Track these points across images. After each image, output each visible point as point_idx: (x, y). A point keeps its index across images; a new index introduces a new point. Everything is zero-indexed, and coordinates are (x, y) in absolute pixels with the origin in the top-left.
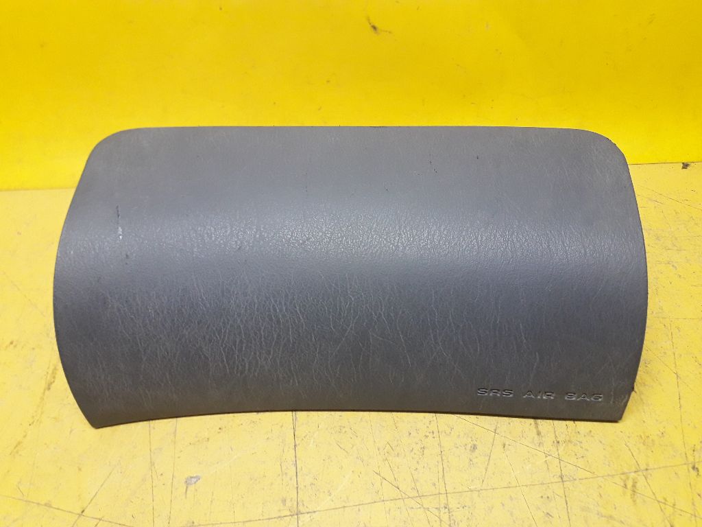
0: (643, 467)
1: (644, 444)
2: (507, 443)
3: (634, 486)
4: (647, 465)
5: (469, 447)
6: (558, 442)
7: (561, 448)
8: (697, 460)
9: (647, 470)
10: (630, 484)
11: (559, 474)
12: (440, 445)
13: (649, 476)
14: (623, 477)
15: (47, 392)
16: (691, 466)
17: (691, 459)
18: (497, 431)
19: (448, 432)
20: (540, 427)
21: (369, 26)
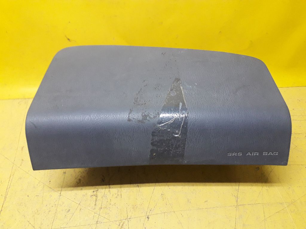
0: (129, 217)
1: (133, 208)
2: (82, 209)
3: (123, 225)
4: (131, 216)
5: (67, 210)
6: (101, 208)
7: (102, 210)
8: (150, 214)
9: (130, 218)
10: (121, 224)
11: (96, 221)
12: (56, 210)
13: (130, 221)
14: (120, 221)
16: (147, 217)
17: (148, 214)
18: (80, 204)
19: (61, 204)
20: (97, 202)
21: (66, 39)
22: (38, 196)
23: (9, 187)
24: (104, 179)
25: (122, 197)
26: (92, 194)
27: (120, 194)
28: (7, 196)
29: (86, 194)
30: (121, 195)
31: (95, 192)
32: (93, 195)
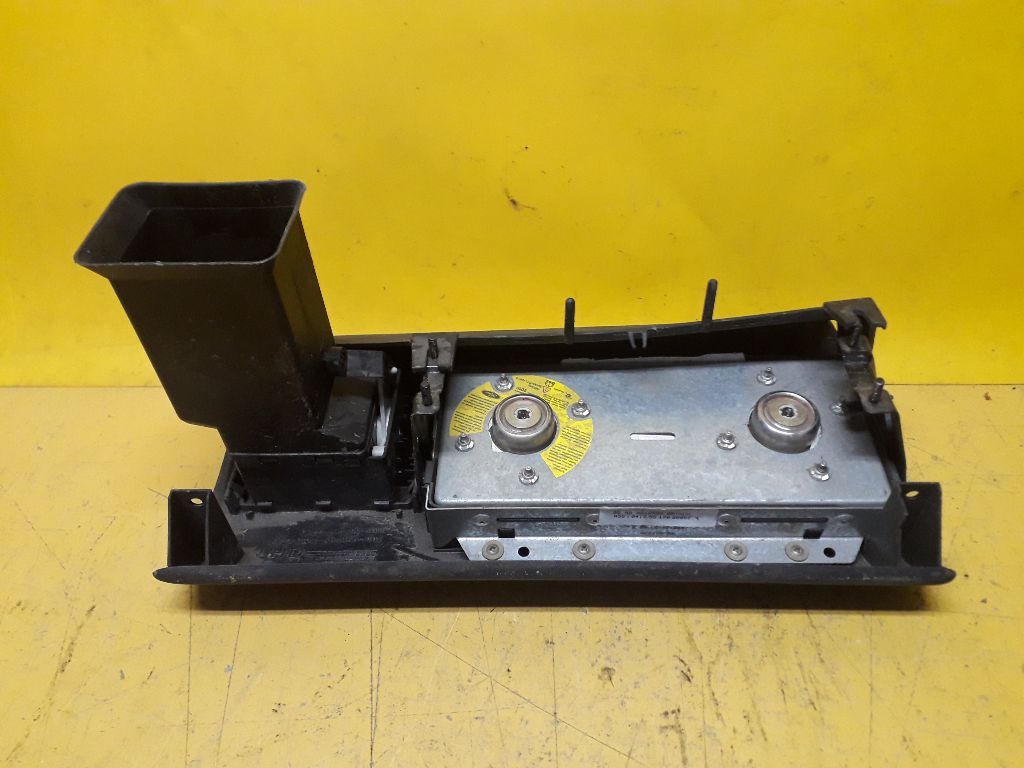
15: (60, 676)
18: (633, 755)
19: (569, 754)
20: (687, 752)
21: (507, 200)
22: (483, 718)
23: (375, 685)
24: (689, 670)
25: (767, 736)
26: (664, 724)
27: (757, 729)
28: (379, 716)
29: (642, 721)
30: (762, 730)
31: (672, 717)
32: (666, 727)
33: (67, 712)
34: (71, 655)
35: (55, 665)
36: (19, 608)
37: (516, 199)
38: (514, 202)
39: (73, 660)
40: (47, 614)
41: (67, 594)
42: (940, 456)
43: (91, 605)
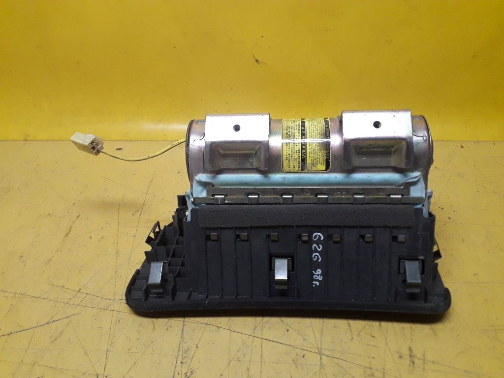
15: (66, 237)
21: (254, 60)
33: (69, 249)
34: (70, 231)
35: (64, 234)
36: (49, 216)
37: (259, 59)
38: (257, 61)
39: (71, 232)
40: (60, 218)
41: (68, 211)
42: (438, 167)
43: (78, 215)
